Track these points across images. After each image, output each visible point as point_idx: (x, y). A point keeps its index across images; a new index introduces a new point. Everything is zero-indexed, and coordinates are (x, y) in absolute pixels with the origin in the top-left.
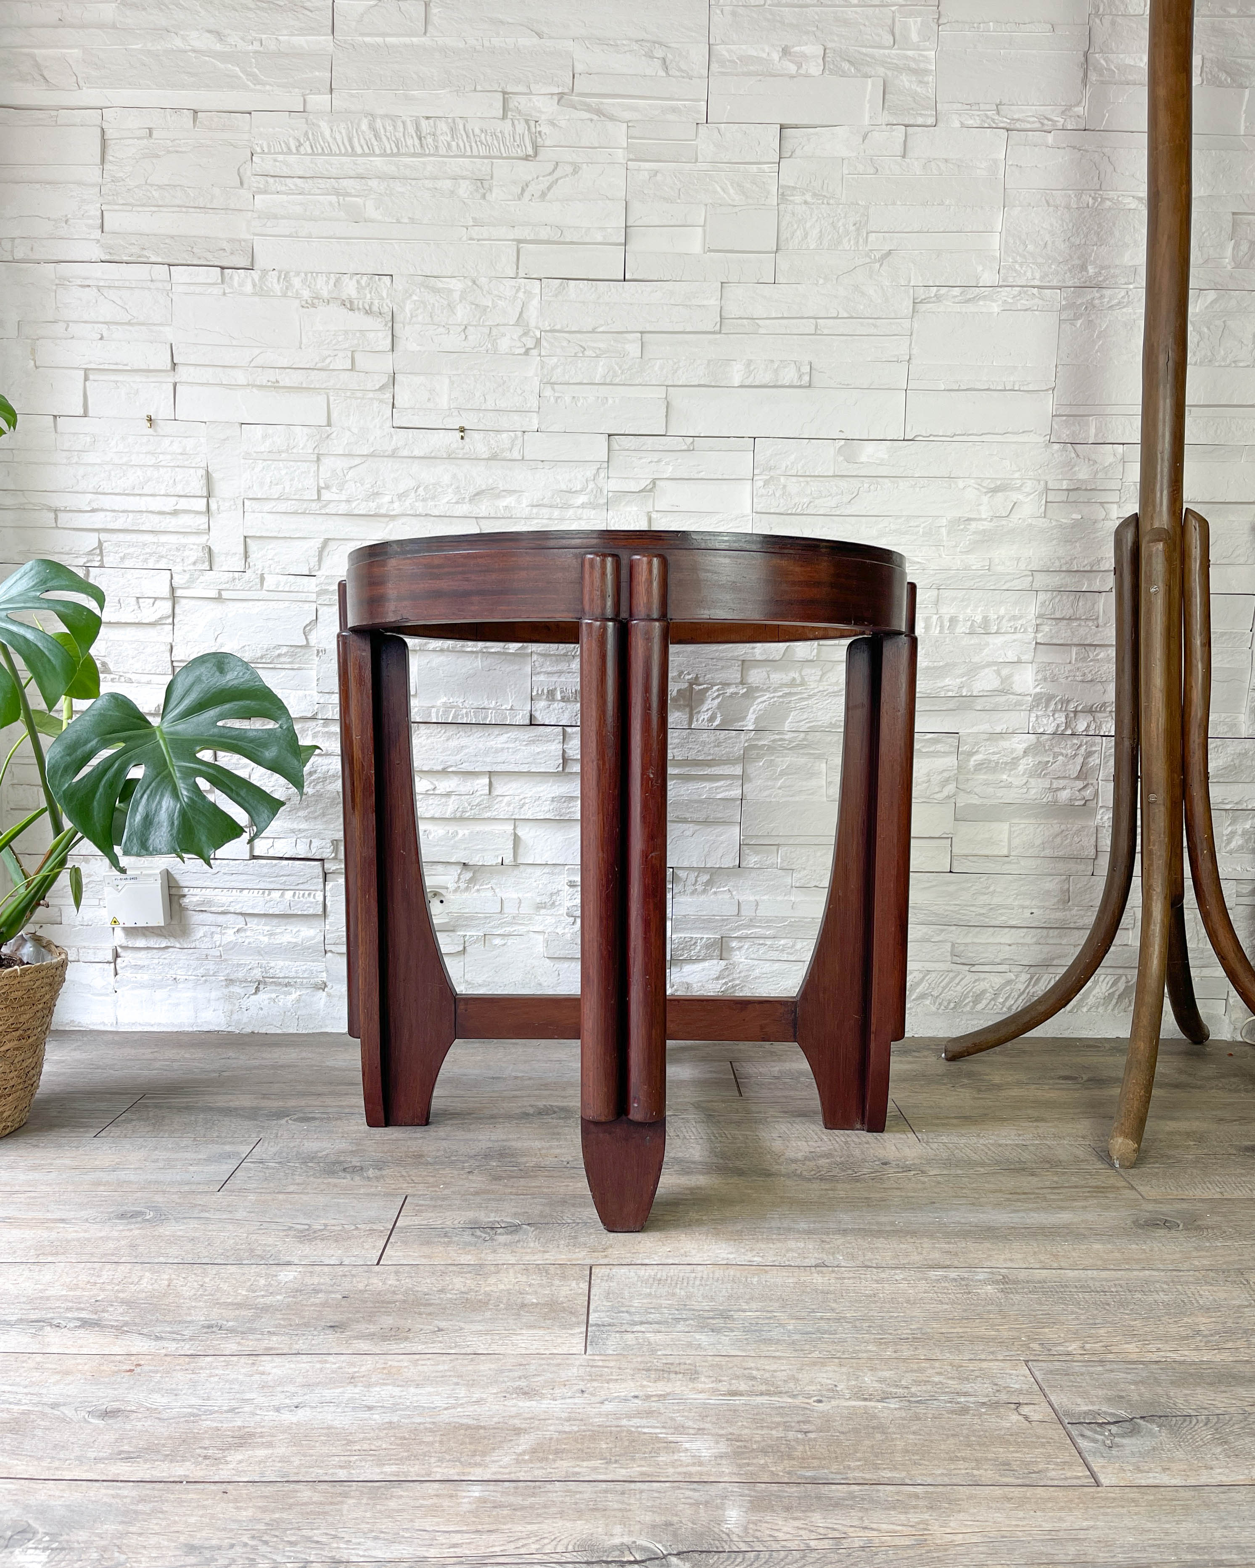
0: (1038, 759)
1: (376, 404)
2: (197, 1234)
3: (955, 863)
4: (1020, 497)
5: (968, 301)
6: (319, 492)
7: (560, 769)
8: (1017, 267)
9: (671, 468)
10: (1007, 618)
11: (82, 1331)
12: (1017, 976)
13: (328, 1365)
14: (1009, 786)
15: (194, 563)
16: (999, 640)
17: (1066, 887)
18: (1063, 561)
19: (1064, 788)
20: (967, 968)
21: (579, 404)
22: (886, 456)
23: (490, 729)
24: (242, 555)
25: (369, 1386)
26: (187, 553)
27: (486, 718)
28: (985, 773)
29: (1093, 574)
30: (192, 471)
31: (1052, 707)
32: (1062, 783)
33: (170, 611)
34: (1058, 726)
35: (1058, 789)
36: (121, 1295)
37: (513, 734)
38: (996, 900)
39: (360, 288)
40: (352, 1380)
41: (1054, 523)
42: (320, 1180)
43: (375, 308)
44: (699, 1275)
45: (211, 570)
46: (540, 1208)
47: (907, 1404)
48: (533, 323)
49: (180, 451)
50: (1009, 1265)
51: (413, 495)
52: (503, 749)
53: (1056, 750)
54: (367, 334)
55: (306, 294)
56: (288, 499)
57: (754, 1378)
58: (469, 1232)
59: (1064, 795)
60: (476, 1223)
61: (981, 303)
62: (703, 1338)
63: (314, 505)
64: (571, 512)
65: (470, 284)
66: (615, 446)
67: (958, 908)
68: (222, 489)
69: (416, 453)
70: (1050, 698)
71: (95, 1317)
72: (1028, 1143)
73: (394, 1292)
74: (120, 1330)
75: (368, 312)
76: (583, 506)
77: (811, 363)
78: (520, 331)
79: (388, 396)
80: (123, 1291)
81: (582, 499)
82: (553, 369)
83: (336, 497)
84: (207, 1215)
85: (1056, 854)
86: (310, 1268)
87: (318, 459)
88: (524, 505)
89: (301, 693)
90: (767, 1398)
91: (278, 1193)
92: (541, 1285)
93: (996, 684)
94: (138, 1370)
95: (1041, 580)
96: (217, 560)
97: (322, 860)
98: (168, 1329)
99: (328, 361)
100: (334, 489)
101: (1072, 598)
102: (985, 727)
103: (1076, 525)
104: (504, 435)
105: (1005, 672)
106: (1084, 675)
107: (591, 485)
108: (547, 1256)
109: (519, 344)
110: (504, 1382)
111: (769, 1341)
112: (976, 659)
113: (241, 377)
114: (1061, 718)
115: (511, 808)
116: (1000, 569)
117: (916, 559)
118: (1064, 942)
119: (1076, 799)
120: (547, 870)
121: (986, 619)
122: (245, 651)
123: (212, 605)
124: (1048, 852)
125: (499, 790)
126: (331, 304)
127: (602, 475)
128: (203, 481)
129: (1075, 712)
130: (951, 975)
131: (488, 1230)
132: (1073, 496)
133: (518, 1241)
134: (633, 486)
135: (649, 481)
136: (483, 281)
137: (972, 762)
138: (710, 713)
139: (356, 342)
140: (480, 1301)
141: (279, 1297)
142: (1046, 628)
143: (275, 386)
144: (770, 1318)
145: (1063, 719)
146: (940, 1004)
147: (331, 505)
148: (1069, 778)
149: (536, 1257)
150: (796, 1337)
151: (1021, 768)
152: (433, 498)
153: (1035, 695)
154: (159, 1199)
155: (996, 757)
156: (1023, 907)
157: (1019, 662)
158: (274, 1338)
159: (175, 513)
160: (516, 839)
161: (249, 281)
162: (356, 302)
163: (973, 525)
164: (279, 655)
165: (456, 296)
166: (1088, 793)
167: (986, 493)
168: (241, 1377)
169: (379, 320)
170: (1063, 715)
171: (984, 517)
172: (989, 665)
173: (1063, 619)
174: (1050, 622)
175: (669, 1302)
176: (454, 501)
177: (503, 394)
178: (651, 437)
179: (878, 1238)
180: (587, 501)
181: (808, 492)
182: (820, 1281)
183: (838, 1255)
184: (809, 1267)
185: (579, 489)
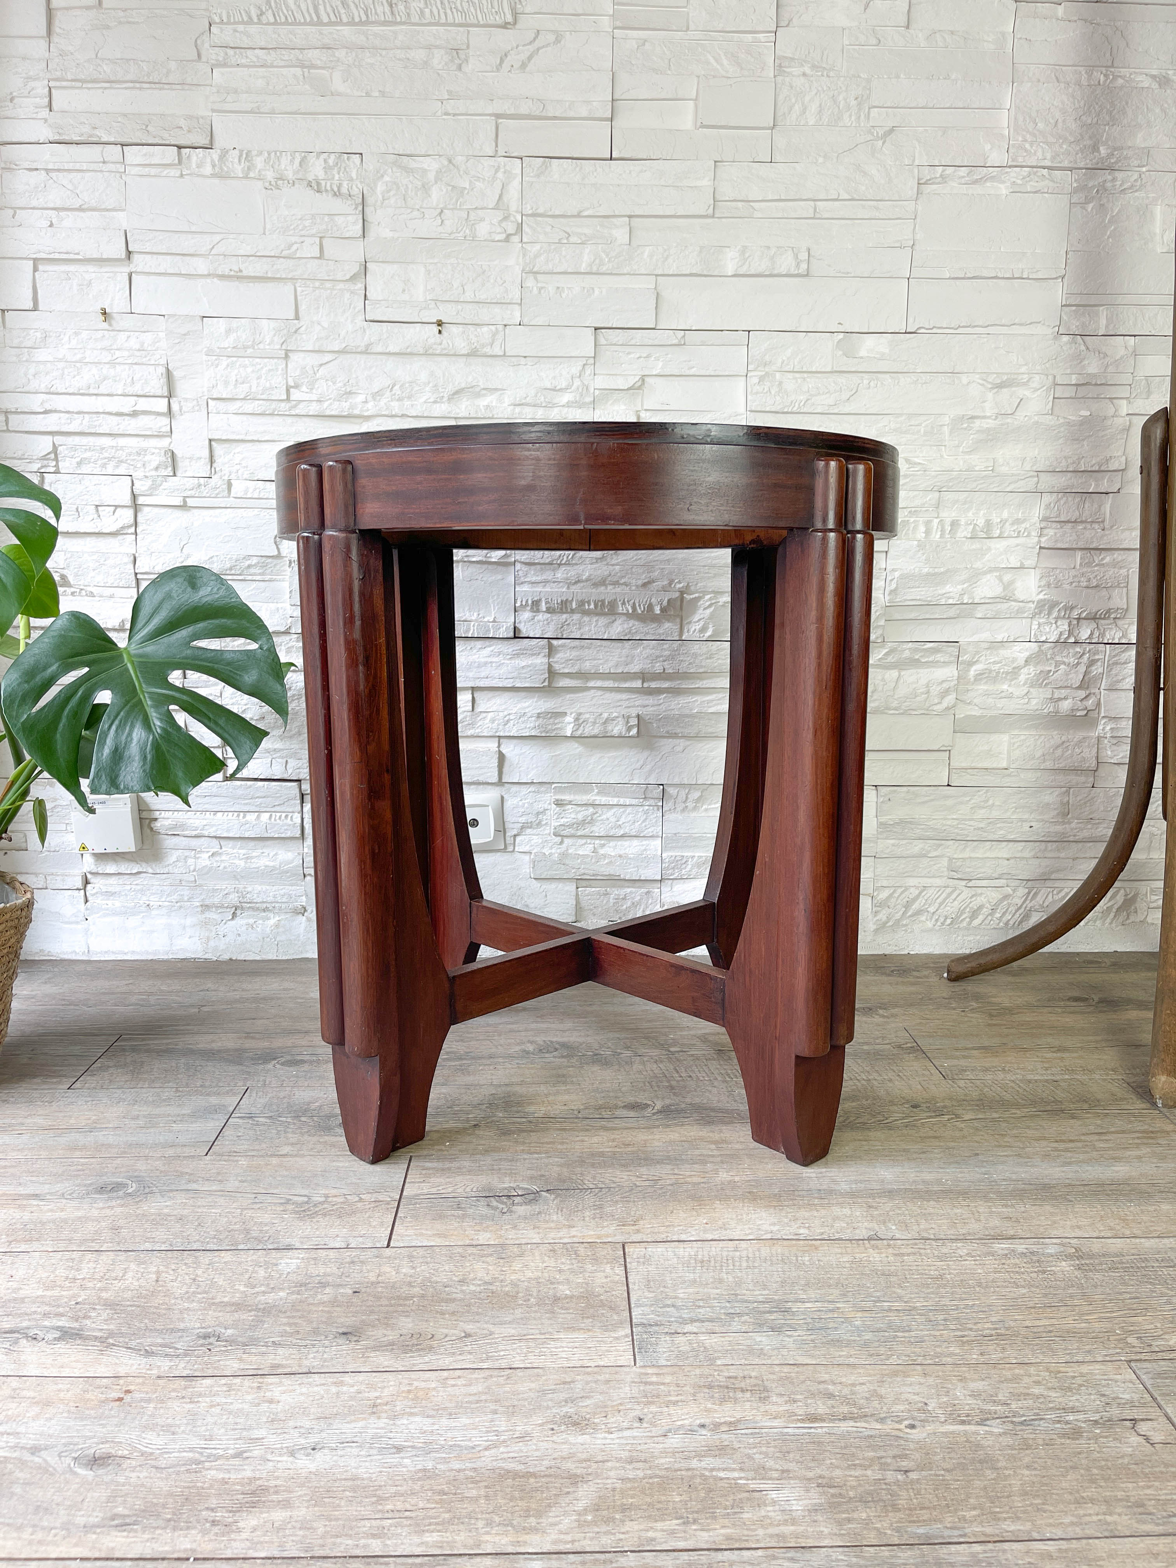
0: (1040, 668)
1: (347, 295)
2: (185, 1212)
3: (954, 777)
4: (1027, 393)
5: (975, 182)
6: (288, 391)
7: (546, 684)
8: (1027, 146)
9: (660, 364)
10: (1010, 521)
11: (61, 1345)
12: (1014, 891)
13: (345, 1389)
14: (1010, 696)
15: (157, 469)
16: (1001, 545)
17: (1065, 800)
18: (1070, 461)
19: (1065, 698)
20: (964, 883)
21: (564, 295)
22: (887, 351)
23: (473, 643)
24: (208, 460)
25: (394, 1417)
26: (147, 458)
27: (468, 631)
28: (986, 683)
29: (1099, 475)
30: (152, 368)
31: (1055, 614)
32: (1064, 693)
33: (132, 521)
34: (1061, 634)
35: (1060, 699)
36: (104, 1295)
37: (497, 647)
38: (995, 814)
39: (327, 168)
40: (374, 1409)
41: (1062, 421)
42: (315, 1139)
43: (344, 190)
44: (744, 1254)
45: (175, 475)
46: (556, 1169)
47: (1011, 1426)
48: (514, 206)
49: (137, 346)
50: (1078, 1233)
51: (388, 394)
52: (486, 663)
53: (1058, 658)
54: (336, 218)
55: (270, 175)
56: (254, 399)
57: (831, 1396)
58: (483, 1202)
59: (1065, 706)
60: (490, 1190)
61: (988, 184)
62: (763, 1340)
63: (283, 404)
64: (555, 412)
65: (446, 163)
66: (602, 341)
67: (956, 822)
68: (183, 389)
69: (392, 349)
70: (1053, 605)
71: (76, 1325)
72: (1058, 1078)
73: (410, 1284)
74: (105, 1342)
75: (337, 194)
76: (569, 404)
77: (809, 250)
78: (499, 215)
79: (360, 286)
80: (105, 1289)
81: (566, 398)
82: (536, 256)
83: (307, 397)
84: (194, 1186)
85: (1056, 766)
86: (313, 1254)
87: (287, 357)
88: (506, 404)
89: (273, 606)
90: (852, 1423)
91: (271, 1156)
92: (572, 1271)
93: (998, 591)
94: (128, 1398)
95: (1047, 481)
96: (180, 464)
97: (299, 781)
98: (159, 1341)
99: (295, 247)
100: (304, 388)
101: (1077, 500)
102: (985, 636)
103: (1085, 422)
104: (485, 329)
105: (1007, 578)
106: (1089, 580)
107: (577, 383)
108: (573, 1231)
109: (499, 230)
110: (548, 1408)
111: (837, 1343)
112: (978, 565)
113: (201, 266)
114: (1064, 626)
115: (495, 725)
116: (1004, 469)
117: (917, 460)
118: (1062, 855)
119: (1078, 710)
120: (532, 788)
121: (988, 523)
122: (213, 563)
123: (178, 513)
124: (1049, 764)
125: (481, 707)
126: (297, 186)
127: (588, 372)
128: (164, 380)
129: (1079, 619)
130: (949, 890)
131: (504, 1199)
132: (1082, 391)
133: (540, 1213)
134: (622, 384)
135: (637, 378)
136: (459, 159)
137: (972, 672)
138: (702, 623)
139: (324, 227)
140: (507, 1294)
141: (282, 1294)
142: (1051, 532)
143: (239, 277)
144: (832, 1311)
145: (1066, 627)
146: (937, 920)
147: (301, 406)
148: (1071, 687)
149: (561, 1234)
150: (868, 1336)
151: (1022, 678)
152: (409, 398)
153: (1038, 602)
154: (141, 1166)
155: (997, 667)
156: (1022, 821)
157: (1022, 567)
158: (280, 1351)
159: (134, 414)
160: (502, 758)
161: (209, 160)
162: (323, 183)
163: (977, 423)
164: (249, 566)
165: (431, 176)
166: (1090, 703)
167: (992, 388)
168: (246, 1406)
169: (349, 202)
170: (1066, 622)
171: (989, 414)
172: (991, 570)
173: (1068, 522)
174: (1054, 525)
175: (718, 1291)
176: (432, 400)
177: (483, 285)
178: (640, 331)
179: (928, 1201)
180: (572, 399)
181: (805, 389)
182: (878, 1259)
183: (890, 1225)
184: (862, 1240)
185: (563, 386)
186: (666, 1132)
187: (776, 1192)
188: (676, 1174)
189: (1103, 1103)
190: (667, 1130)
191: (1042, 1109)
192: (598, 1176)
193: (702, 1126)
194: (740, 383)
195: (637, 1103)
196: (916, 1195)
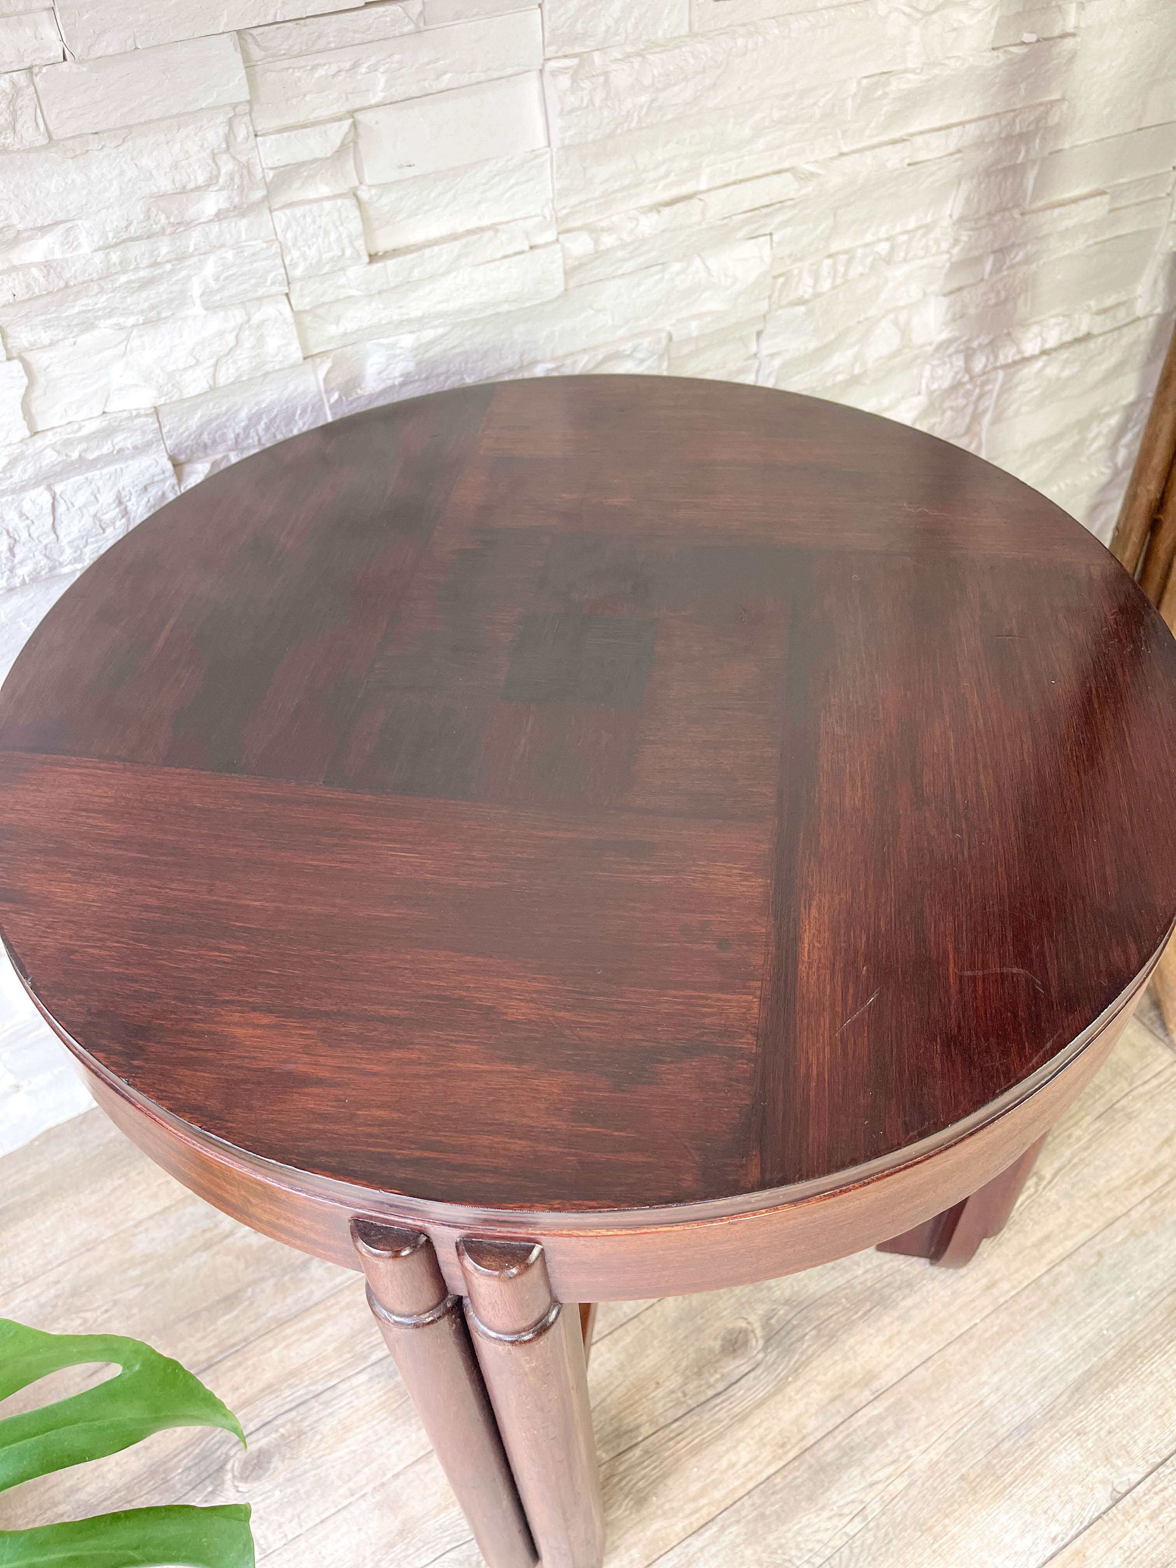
9: (382, 80)
16: (904, 272)
29: (1032, 135)
31: (952, 351)
34: (955, 374)
41: (1002, 58)
64: (194, 239)
66: (256, 53)
70: (951, 341)
76: (220, 216)
81: (212, 203)
88: (85, 249)
93: (893, 341)
95: (970, 161)
101: (1000, 181)
103: (1027, 54)
105: (904, 319)
106: (997, 294)
107: (227, 166)
112: (872, 310)
114: (960, 363)
127: (242, 132)
134: (318, 149)
135: (344, 128)
142: (965, 237)
153: (937, 343)
157: (923, 299)
170: (962, 357)
171: (911, 65)
172: (888, 313)
173: (987, 215)
174: (970, 225)
178: (334, 17)
179: (1117, 1386)
180: (224, 205)
181: (647, 81)
182: (1142, 1539)
183: (1113, 1459)
184: (1109, 1509)
185: (201, 180)
186: (802, 1388)
187: (985, 1461)
188: (871, 1485)
189: (1135, 1071)
190: (800, 1383)
191: (1096, 1114)
192: (800, 1539)
193: (829, 1352)
194: (533, 86)
195: (730, 1332)
196: (1101, 1381)
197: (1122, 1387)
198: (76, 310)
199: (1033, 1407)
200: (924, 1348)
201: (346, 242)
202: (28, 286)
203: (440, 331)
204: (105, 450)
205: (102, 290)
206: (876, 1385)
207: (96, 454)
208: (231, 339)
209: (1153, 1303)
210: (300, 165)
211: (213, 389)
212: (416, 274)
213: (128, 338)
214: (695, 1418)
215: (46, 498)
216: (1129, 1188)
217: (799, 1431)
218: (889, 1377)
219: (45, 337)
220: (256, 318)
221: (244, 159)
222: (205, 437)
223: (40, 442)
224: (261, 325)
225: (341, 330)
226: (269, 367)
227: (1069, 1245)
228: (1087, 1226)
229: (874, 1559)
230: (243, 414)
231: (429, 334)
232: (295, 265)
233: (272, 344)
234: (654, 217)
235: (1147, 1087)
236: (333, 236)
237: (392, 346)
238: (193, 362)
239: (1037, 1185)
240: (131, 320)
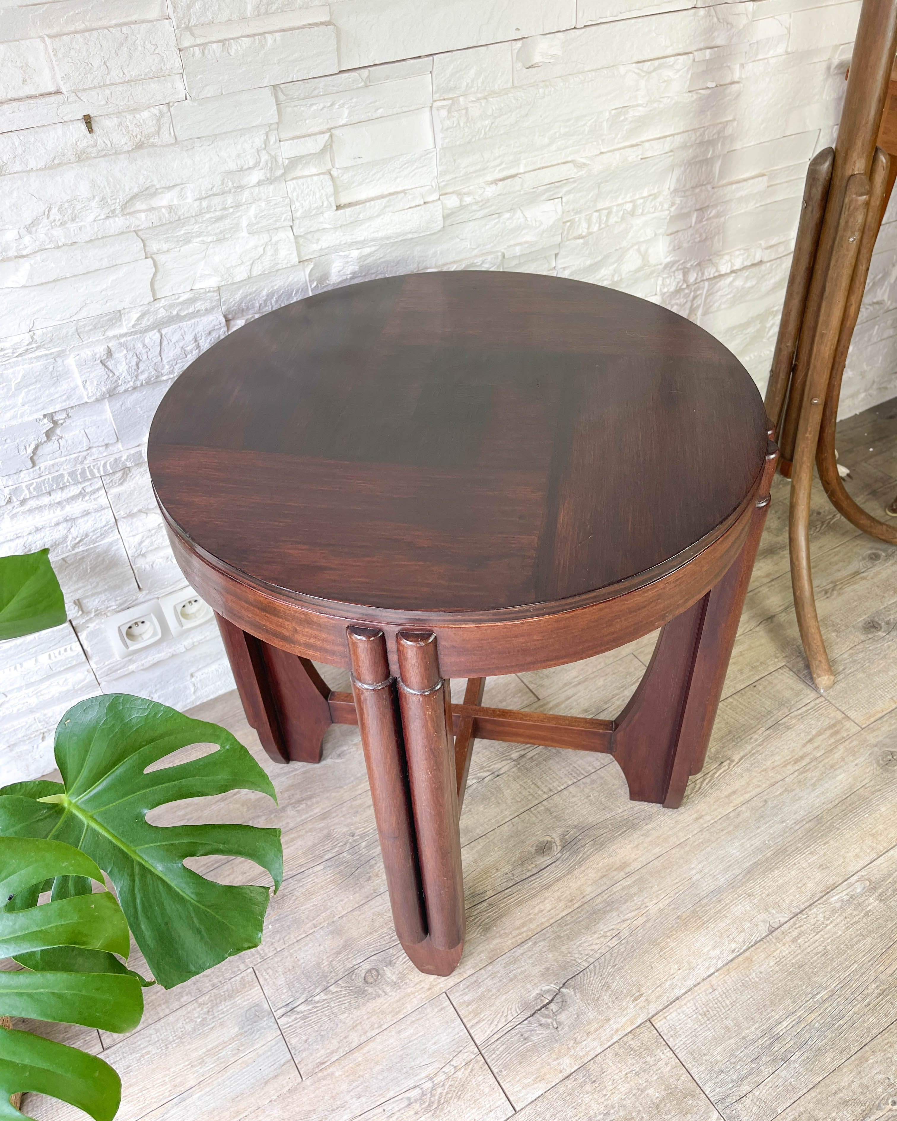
4: (672, 72)
9: (346, 112)
10: (652, 199)
16: (644, 221)
18: (698, 134)
22: (559, 50)
29: (718, 140)
31: (675, 269)
34: (677, 283)
41: (695, 96)
44: (720, 991)
46: (550, 955)
51: (45, 221)
58: (535, 1022)
60: (528, 1005)
62: (786, 1074)
64: (245, 195)
70: (675, 263)
76: (259, 183)
81: (256, 176)
88: (190, 200)
91: (351, 1052)
92: (643, 1070)
93: (639, 262)
95: (679, 157)
101: (698, 168)
103: (710, 94)
104: (146, 113)
105: (644, 249)
106: (700, 235)
107: (265, 157)
108: (613, 1025)
112: (624, 243)
114: (680, 276)
121: (635, 205)
127: (273, 139)
129: (690, 268)
131: (545, 1011)
133: (578, 1015)
135: (327, 136)
142: (678, 201)
149: (608, 1032)
152: (73, 220)
153: (665, 263)
157: (655, 237)
163: (631, 112)
167: (646, 76)
170: (681, 273)
171: (640, 102)
172: (634, 245)
173: (691, 188)
174: (682, 194)
175: (733, 1040)
176: (103, 216)
177: (131, 57)
178: (323, 79)
179: (773, 871)
180: (262, 178)
181: (489, 112)
182: (787, 952)
183: (770, 909)
184: (767, 936)
185: (251, 164)
186: (584, 871)
187: (692, 909)
188: (624, 921)
189: (793, 702)
190: (583, 868)
191: (767, 726)
192: (580, 949)
193: (600, 853)
194: (426, 115)
195: (541, 843)
196: (763, 868)
197: (776, 871)
198: (182, 232)
199: (722, 881)
200: (657, 850)
201: (324, 198)
202: (160, 219)
203: (373, 249)
204: (191, 310)
205: (196, 222)
206: (627, 870)
207: (185, 313)
208: (261, 250)
209: (797, 827)
210: (302, 157)
211: (249, 278)
212: (361, 216)
213: (207, 248)
214: (519, 887)
215: (158, 335)
216: (785, 766)
217: (582, 893)
218: (635, 866)
219: (165, 247)
220: (275, 239)
221: (273, 153)
222: (243, 305)
223: (158, 305)
224: (277, 243)
225: (319, 247)
226: (280, 267)
227: (747, 796)
228: (759, 786)
229: (625, 960)
230: (264, 293)
231: (367, 250)
232: (297, 211)
233: (282, 254)
234: (493, 187)
235: (800, 711)
236: (318, 195)
237: (347, 257)
238: (240, 262)
239: (729, 764)
240: (210, 239)
